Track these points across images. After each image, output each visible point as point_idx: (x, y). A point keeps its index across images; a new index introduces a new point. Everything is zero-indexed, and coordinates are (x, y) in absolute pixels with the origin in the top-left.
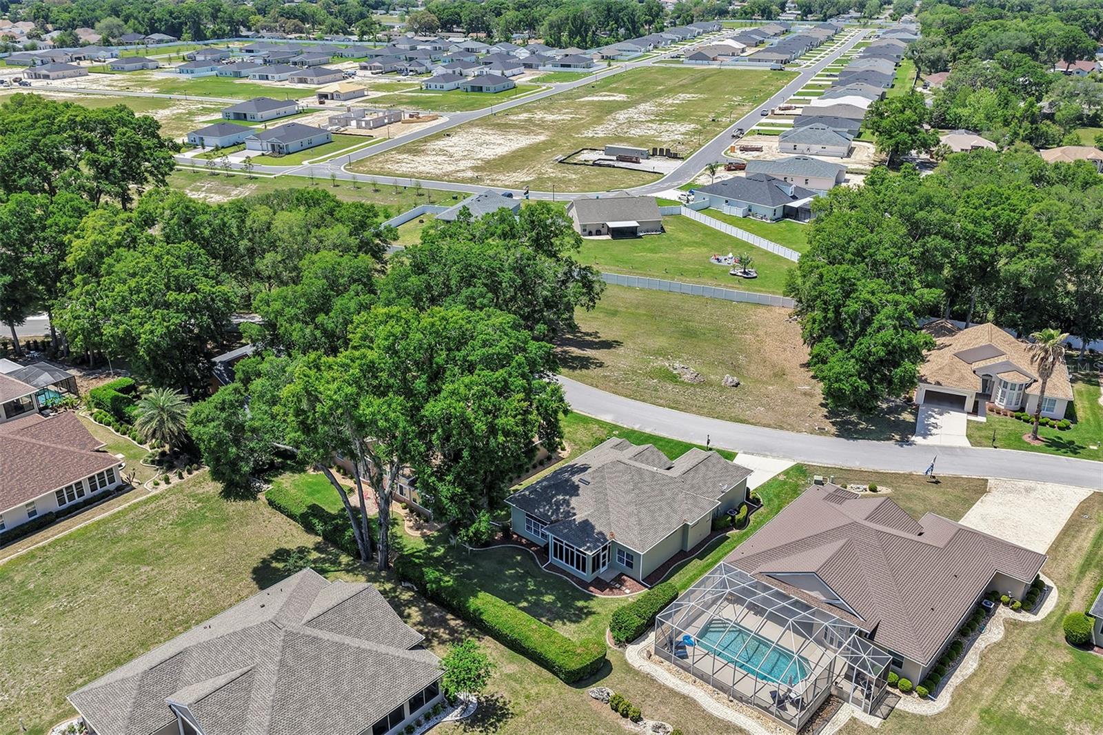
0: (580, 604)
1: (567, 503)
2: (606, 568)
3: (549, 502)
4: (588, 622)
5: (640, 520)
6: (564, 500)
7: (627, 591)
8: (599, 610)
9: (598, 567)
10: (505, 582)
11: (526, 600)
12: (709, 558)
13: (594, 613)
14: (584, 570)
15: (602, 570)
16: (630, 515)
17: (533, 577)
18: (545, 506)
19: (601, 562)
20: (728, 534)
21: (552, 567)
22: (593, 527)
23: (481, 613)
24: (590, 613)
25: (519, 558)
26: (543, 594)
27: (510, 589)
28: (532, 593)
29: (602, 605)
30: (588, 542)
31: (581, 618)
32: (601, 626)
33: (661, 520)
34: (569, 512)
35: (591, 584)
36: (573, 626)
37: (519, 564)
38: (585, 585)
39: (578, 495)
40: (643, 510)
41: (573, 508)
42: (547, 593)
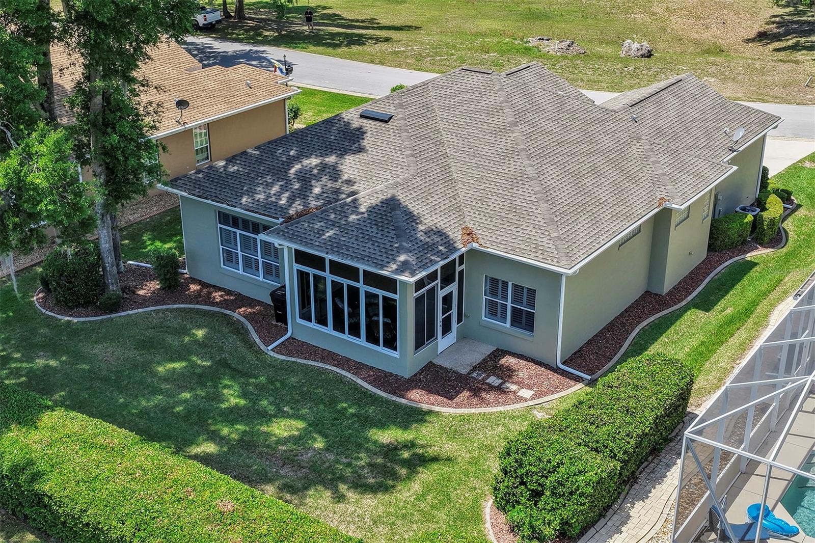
0: (387, 436)
1: (334, 173)
2: (452, 337)
3: (280, 172)
4: (416, 486)
5: (546, 191)
6: (323, 167)
7: (526, 393)
8: (448, 447)
9: (432, 335)
10: (155, 391)
11: (214, 437)
12: (728, 306)
13: (435, 459)
14: (391, 343)
15: (443, 343)
16: (517, 180)
17: (236, 373)
18: (269, 185)
19: (440, 317)
20: (749, 256)
21: (294, 347)
22: (412, 219)
23: (36, 477)
24: (421, 461)
25: (200, 333)
26: (267, 417)
27: (165, 410)
28: (232, 415)
29: (455, 434)
30: (400, 250)
31: (395, 476)
32: (462, 496)
33: (604, 194)
34: (337, 192)
35: (414, 382)
36: (369, 501)
37: (203, 347)
38: (400, 386)
39: (361, 150)
40: (551, 170)
41: (349, 182)
42: (280, 414)
